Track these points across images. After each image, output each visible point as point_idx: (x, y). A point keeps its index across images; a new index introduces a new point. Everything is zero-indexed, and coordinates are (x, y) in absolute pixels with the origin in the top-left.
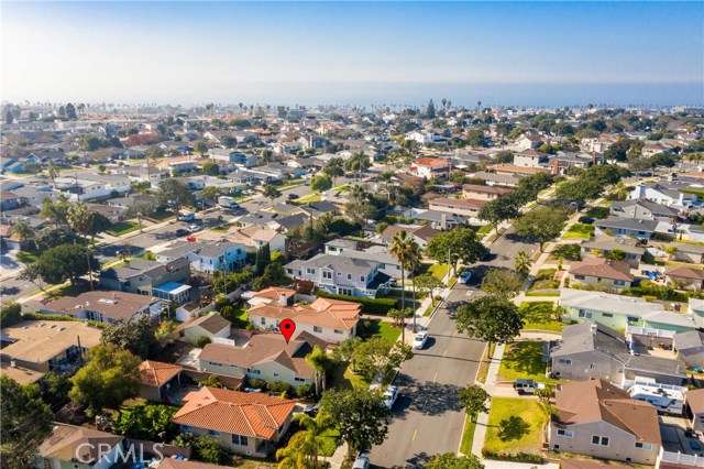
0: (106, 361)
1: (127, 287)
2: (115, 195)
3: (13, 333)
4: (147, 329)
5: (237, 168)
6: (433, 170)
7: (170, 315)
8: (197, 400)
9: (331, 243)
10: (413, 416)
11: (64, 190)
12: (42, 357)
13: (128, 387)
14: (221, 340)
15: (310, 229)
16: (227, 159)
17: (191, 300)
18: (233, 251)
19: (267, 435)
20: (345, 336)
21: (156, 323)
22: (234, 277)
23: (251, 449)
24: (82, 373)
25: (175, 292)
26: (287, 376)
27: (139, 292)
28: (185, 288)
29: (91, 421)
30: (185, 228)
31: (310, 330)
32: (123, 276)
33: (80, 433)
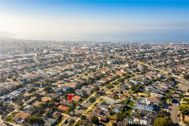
0: (52, 102)
1: (55, 93)
2: (55, 75)
3: (42, 98)
4: (56, 98)
5: (75, 69)
6: (105, 72)
7: (59, 97)
8: (60, 106)
9: (82, 87)
10: (81, 110)
11: (47, 74)
12: (45, 101)
13: (54, 105)
14: (64, 100)
15: (80, 84)
16: (73, 67)
17: (62, 95)
18: (69, 88)
19: (65, 110)
20: (78, 101)
21: (57, 97)
22: (68, 92)
23: (64, 112)
24: (49, 103)
25: (60, 94)
26: (69, 105)
27: (56, 93)
28: (62, 93)
29: (50, 108)
30: (64, 82)
31: (74, 100)
32: (54, 91)
33: (49, 109)
